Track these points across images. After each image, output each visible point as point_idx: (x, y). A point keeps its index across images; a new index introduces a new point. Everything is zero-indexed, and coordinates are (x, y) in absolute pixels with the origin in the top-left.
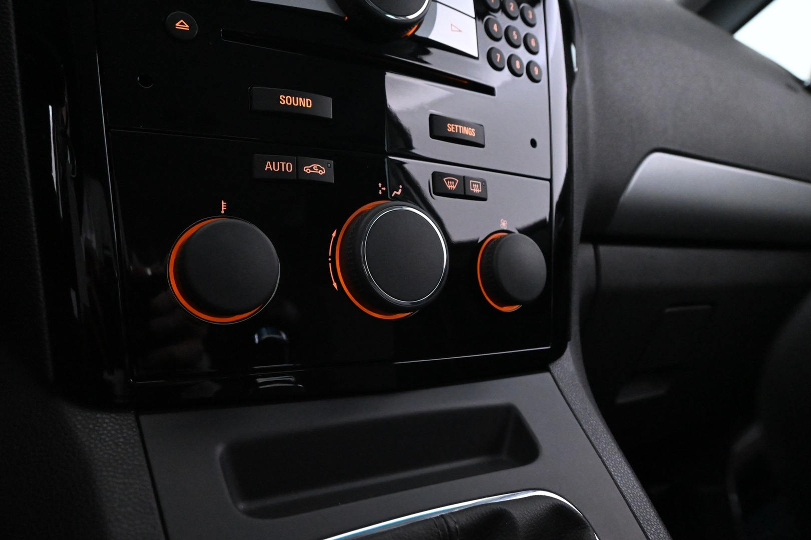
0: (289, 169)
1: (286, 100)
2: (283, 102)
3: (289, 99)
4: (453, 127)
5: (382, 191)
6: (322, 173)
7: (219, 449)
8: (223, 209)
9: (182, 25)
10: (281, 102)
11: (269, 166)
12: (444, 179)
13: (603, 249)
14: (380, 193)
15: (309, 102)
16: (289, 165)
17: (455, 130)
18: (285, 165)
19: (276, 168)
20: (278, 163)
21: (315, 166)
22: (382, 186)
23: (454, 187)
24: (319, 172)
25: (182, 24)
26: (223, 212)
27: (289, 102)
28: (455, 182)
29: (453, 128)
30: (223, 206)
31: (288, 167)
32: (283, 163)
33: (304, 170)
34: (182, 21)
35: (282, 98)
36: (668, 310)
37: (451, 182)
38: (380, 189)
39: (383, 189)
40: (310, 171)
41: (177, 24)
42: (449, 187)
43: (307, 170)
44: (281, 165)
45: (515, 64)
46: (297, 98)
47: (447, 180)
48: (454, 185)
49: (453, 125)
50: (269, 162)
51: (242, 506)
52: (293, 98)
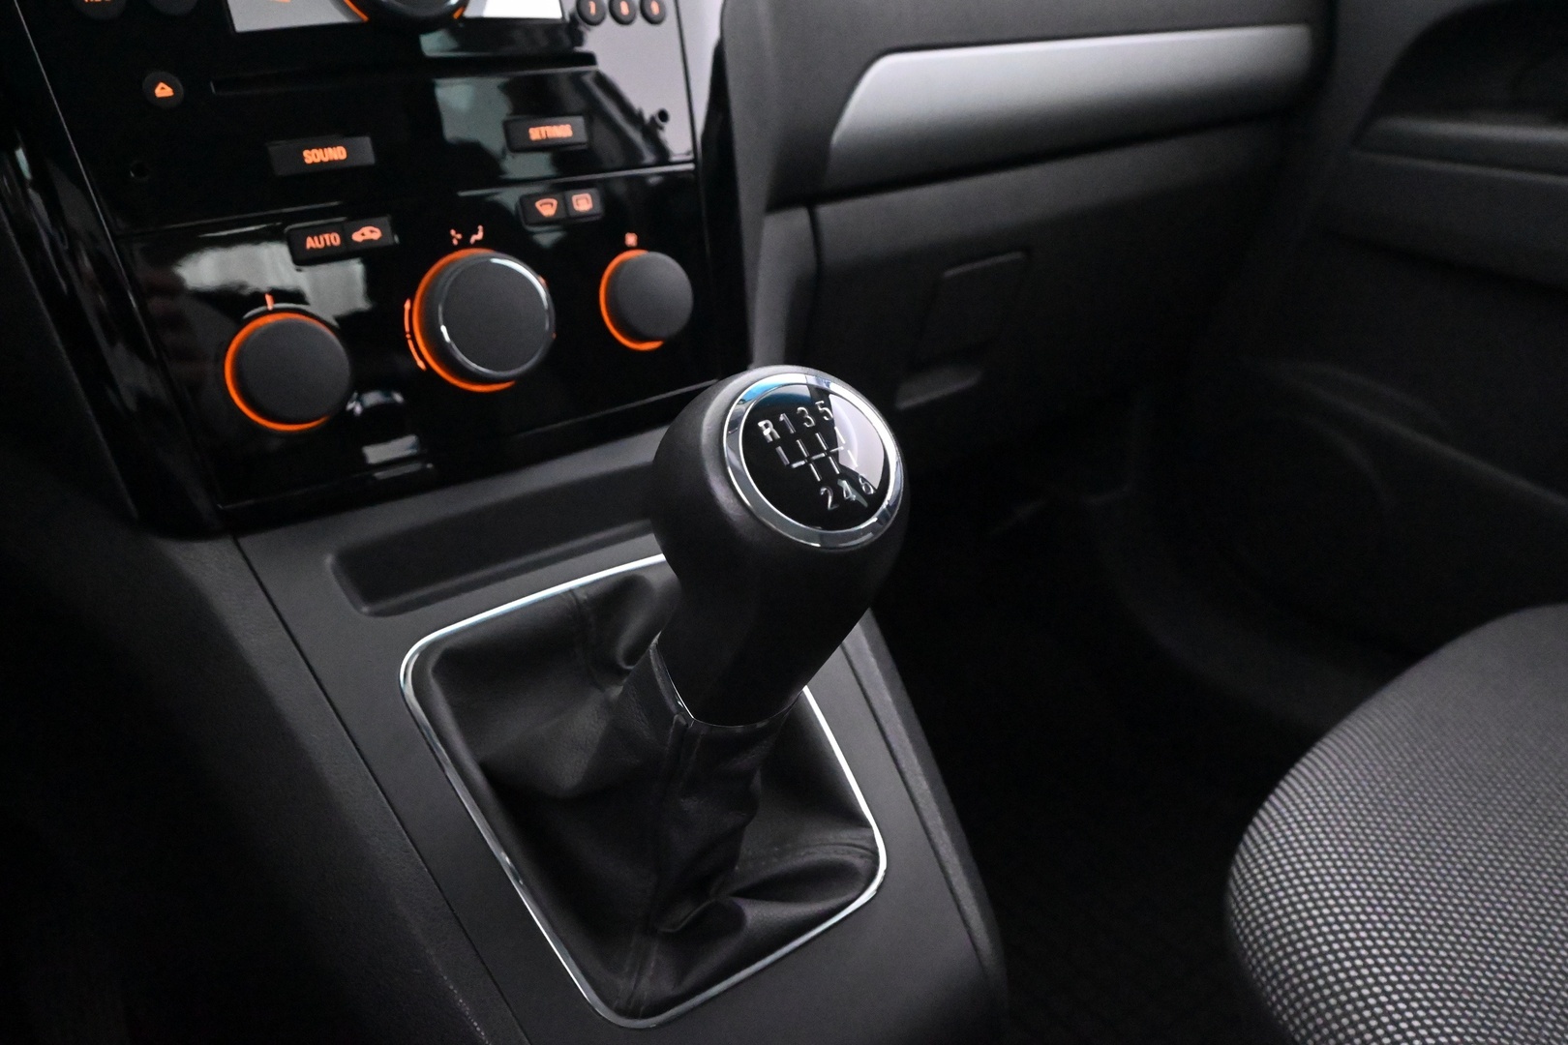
0: (336, 242)
1: (312, 156)
2: (309, 159)
3: (315, 154)
4: (539, 131)
5: (457, 239)
6: (377, 236)
7: (329, 560)
8: (269, 304)
9: (163, 91)
10: (307, 160)
11: (311, 245)
12: (536, 206)
13: (826, 211)
14: (455, 242)
15: (341, 151)
16: (335, 238)
17: (541, 134)
18: (330, 238)
19: (320, 244)
20: (321, 238)
21: (366, 230)
23: (553, 212)
24: (373, 236)
25: (162, 88)
26: (270, 308)
27: (316, 158)
28: (552, 204)
30: (268, 300)
32: (327, 237)
33: (354, 239)
34: (162, 85)
35: (307, 154)
36: (950, 273)
37: (546, 207)
38: (454, 237)
39: (457, 236)
40: (362, 238)
41: (157, 91)
42: (545, 213)
43: (357, 237)
44: (325, 240)
45: (620, 8)
46: (326, 150)
47: (540, 205)
48: (552, 208)
49: (535, 130)
50: (309, 238)
51: (365, 609)
52: (321, 151)
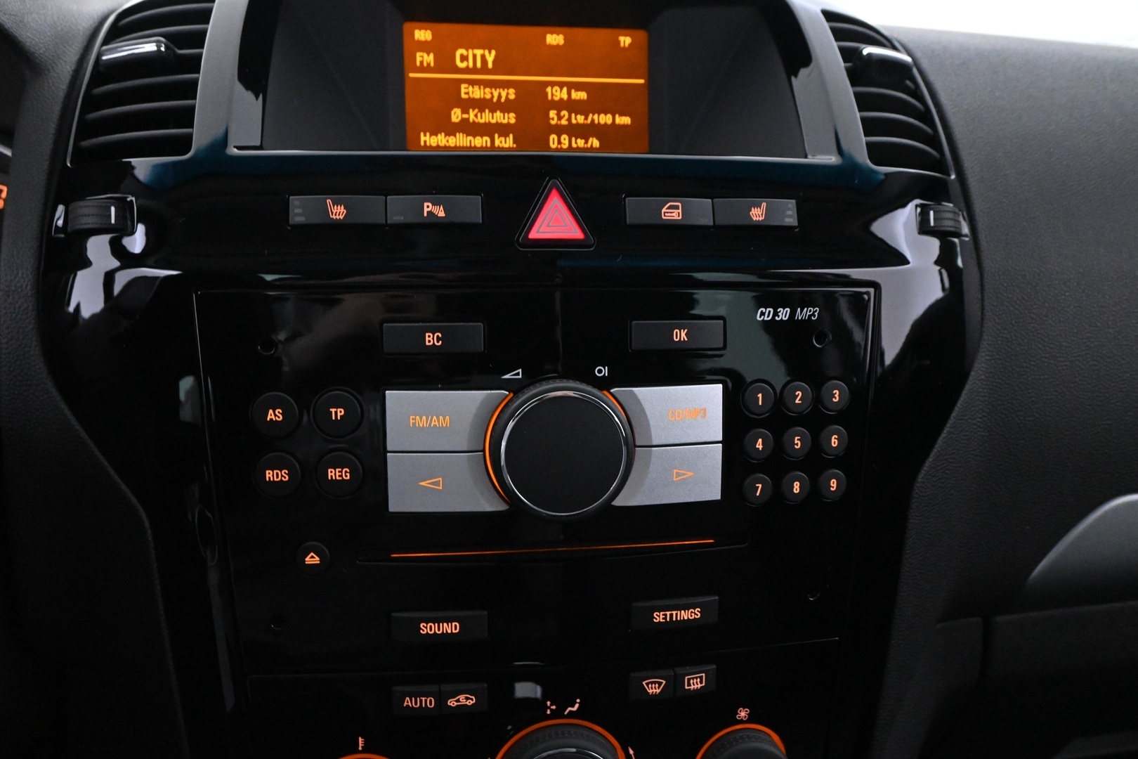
0: (431, 704)
1: (427, 629)
2: (423, 631)
3: (431, 627)
4: (663, 615)
5: (551, 710)
6: (472, 702)
8: (360, 745)
9: (312, 559)
10: (421, 631)
11: (408, 702)
12: (644, 683)
14: (549, 712)
15: (456, 626)
16: (431, 701)
17: (665, 618)
18: (426, 701)
19: (416, 704)
20: (418, 699)
21: (462, 697)
22: (551, 705)
23: (658, 691)
24: (467, 703)
25: (312, 557)
26: (360, 748)
27: (431, 630)
28: (660, 684)
29: (661, 617)
30: (360, 742)
31: (430, 702)
32: (423, 699)
33: (449, 704)
34: (312, 554)
35: (423, 626)
37: (653, 685)
38: (549, 708)
39: (552, 707)
40: (456, 704)
41: (307, 559)
42: (650, 691)
43: (452, 703)
44: (421, 701)
46: (441, 624)
47: (647, 684)
48: (659, 688)
49: (661, 613)
50: (408, 698)
52: (436, 624)
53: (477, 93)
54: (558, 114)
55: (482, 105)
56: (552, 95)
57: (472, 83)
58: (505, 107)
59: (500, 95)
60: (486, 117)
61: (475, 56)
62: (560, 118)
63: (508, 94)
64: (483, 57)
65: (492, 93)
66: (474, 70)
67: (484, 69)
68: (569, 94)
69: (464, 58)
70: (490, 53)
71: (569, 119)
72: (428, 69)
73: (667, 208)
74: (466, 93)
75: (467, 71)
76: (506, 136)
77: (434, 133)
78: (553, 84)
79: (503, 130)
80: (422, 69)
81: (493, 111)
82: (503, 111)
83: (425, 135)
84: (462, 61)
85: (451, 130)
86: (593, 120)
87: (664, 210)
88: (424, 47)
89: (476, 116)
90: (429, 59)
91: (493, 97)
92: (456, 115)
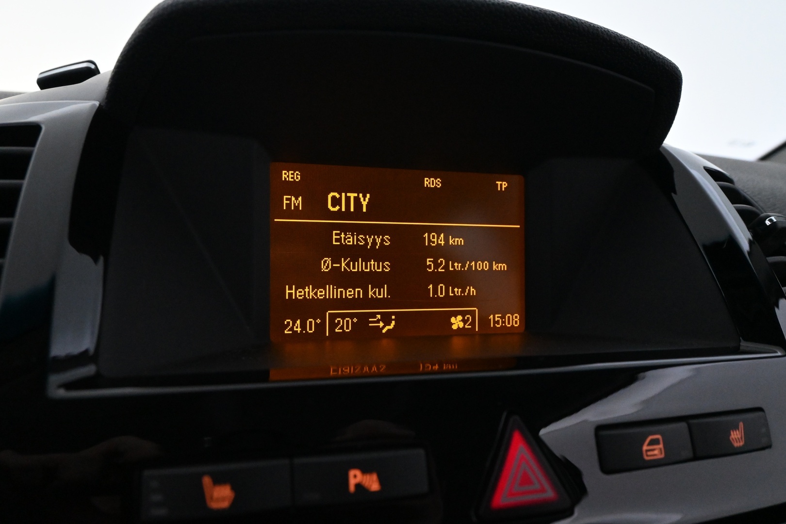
53: (350, 240)
54: (434, 262)
55: (354, 253)
56: (429, 241)
57: (344, 228)
58: (378, 254)
59: (374, 240)
60: (359, 266)
61: (348, 199)
62: (437, 266)
63: (383, 240)
64: (357, 199)
65: (366, 240)
66: (347, 215)
67: (358, 213)
68: (446, 240)
69: (336, 202)
70: (364, 197)
71: (446, 267)
72: (296, 213)
73: (649, 444)
74: (337, 240)
75: (339, 215)
76: (380, 287)
77: (301, 286)
78: (430, 230)
79: (376, 279)
80: (289, 213)
81: (366, 260)
82: (377, 260)
83: (290, 289)
84: (334, 206)
85: (320, 281)
86: (470, 267)
87: (645, 448)
88: (292, 188)
89: (348, 265)
90: (297, 202)
91: (367, 243)
92: (326, 265)
